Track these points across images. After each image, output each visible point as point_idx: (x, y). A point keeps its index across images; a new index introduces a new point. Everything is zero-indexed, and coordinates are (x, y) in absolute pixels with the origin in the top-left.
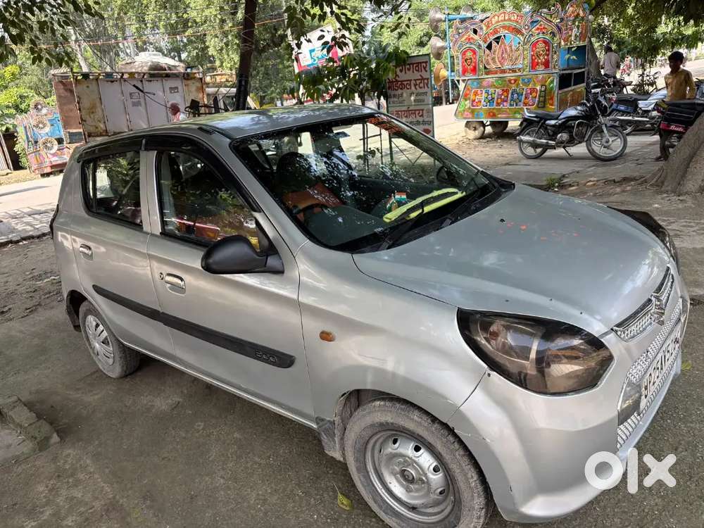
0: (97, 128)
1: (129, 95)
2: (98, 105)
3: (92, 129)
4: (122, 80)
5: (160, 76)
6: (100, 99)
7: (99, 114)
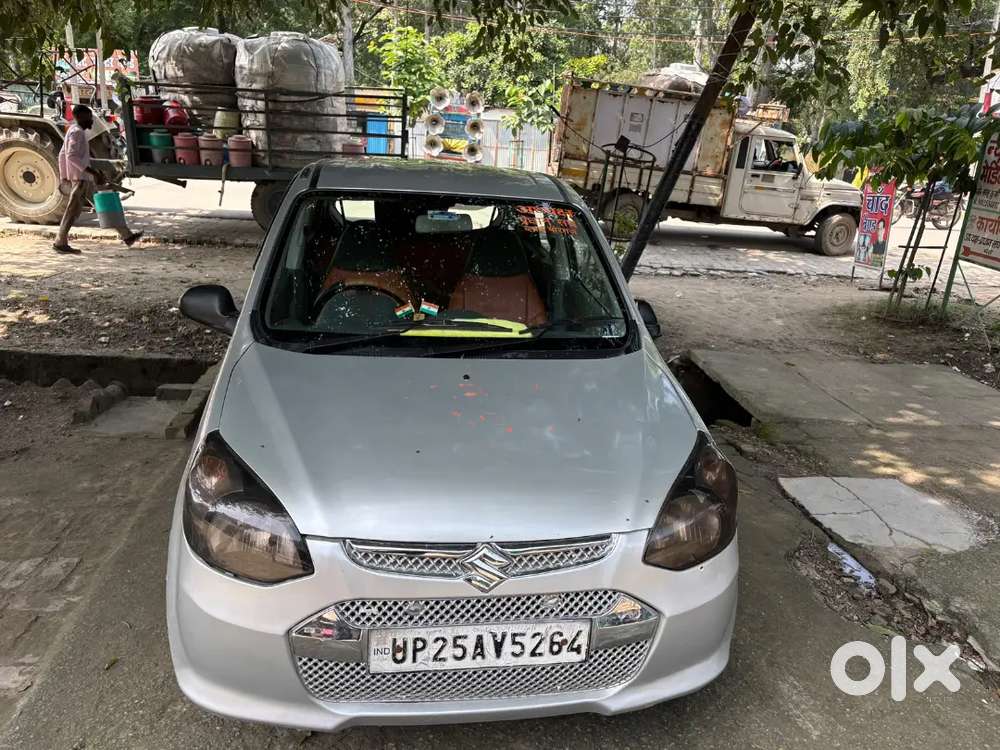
0: (578, 149)
1: (629, 116)
2: (589, 122)
3: (572, 151)
4: (628, 97)
5: (679, 97)
6: (594, 115)
7: (585, 133)
